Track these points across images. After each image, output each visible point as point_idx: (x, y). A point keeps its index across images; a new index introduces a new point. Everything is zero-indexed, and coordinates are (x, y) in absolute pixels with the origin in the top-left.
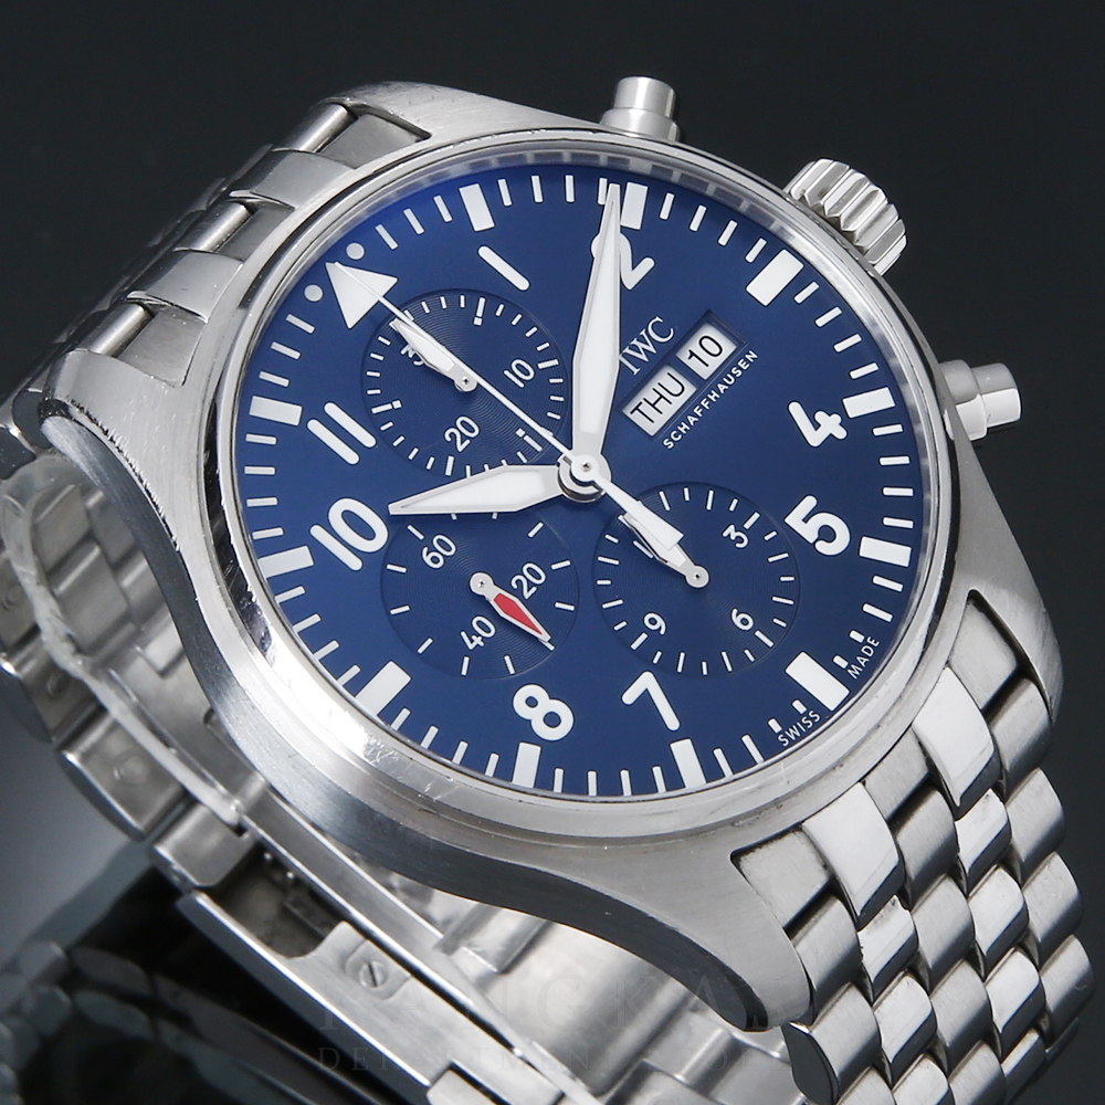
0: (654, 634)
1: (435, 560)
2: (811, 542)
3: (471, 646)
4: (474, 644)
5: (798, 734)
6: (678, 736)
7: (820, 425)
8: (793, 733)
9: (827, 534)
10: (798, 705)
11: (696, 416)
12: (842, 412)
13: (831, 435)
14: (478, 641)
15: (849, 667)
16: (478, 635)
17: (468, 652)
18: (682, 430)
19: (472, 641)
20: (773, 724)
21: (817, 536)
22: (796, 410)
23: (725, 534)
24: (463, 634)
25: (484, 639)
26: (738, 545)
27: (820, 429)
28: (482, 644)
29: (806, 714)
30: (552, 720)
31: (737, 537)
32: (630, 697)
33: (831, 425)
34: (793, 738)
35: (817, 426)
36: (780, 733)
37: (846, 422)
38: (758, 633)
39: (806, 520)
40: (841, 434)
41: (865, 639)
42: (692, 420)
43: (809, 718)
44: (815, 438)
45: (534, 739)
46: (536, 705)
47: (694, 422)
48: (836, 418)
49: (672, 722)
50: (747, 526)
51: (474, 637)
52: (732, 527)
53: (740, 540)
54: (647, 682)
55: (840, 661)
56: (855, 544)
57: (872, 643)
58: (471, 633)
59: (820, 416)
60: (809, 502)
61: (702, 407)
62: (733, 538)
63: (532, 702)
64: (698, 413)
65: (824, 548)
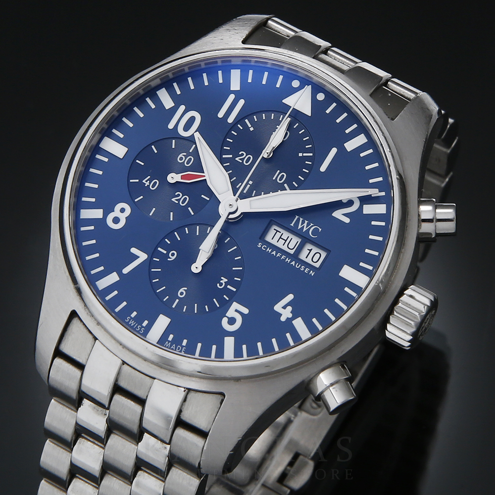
0: (167, 256)
1: (181, 159)
2: (226, 315)
3: (144, 181)
4: (145, 182)
5: (132, 325)
6: (120, 274)
7: (285, 309)
8: (132, 323)
9: (232, 321)
10: (145, 323)
11: (276, 254)
12: (294, 318)
13: (282, 315)
14: (147, 183)
15: (169, 341)
16: (150, 183)
17: (141, 181)
18: (268, 250)
19: (146, 181)
20: (134, 314)
21: (230, 317)
22: (290, 297)
23: (222, 278)
24: (149, 177)
25: (149, 186)
26: (218, 284)
27: (283, 309)
28: (146, 185)
29: (143, 327)
30: (116, 220)
31: (222, 284)
32: (134, 250)
33: (286, 314)
34: (130, 323)
35: (284, 307)
36: (131, 317)
37: (289, 320)
38: (177, 300)
39: (236, 311)
40: (283, 319)
41: (184, 346)
42: (274, 253)
43: (140, 328)
44: (278, 308)
45: (105, 215)
46: (121, 213)
47: (273, 254)
48: (290, 316)
49: (126, 271)
50: (229, 287)
51: (148, 182)
52: (226, 280)
53: (221, 284)
54: (143, 257)
55: (171, 337)
56: (230, 334)
57: (183, 350)
58: (150, 180)
59: (289, 308)
60: (246, 311)
61: (281, 256)
62: (221, 281)
63: (122, 210)
64: (278, 255)
65: (225, 321)
